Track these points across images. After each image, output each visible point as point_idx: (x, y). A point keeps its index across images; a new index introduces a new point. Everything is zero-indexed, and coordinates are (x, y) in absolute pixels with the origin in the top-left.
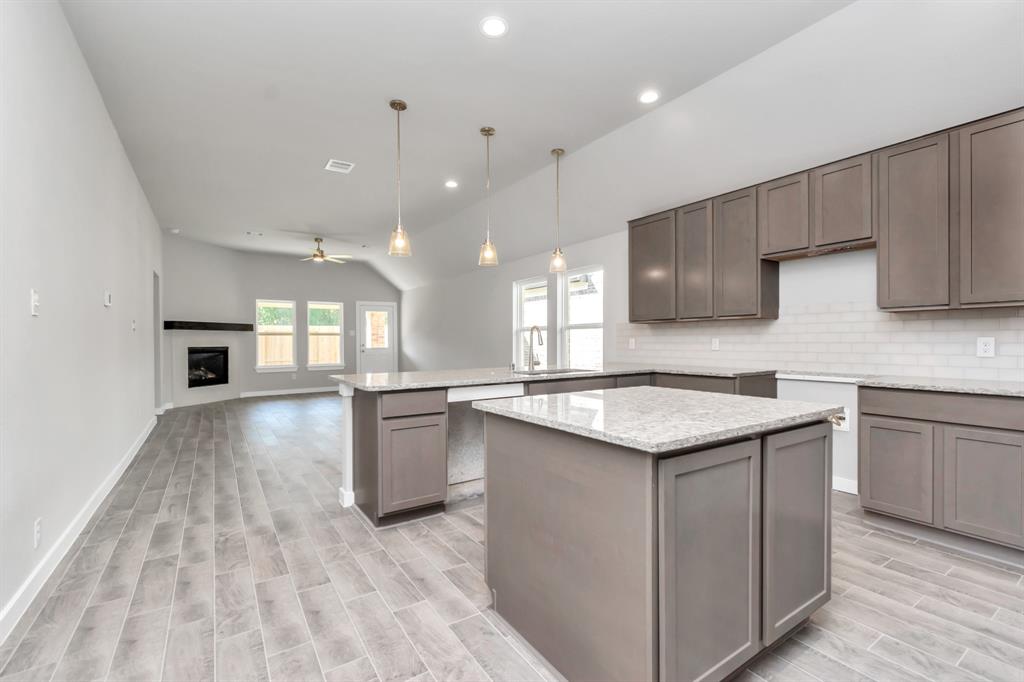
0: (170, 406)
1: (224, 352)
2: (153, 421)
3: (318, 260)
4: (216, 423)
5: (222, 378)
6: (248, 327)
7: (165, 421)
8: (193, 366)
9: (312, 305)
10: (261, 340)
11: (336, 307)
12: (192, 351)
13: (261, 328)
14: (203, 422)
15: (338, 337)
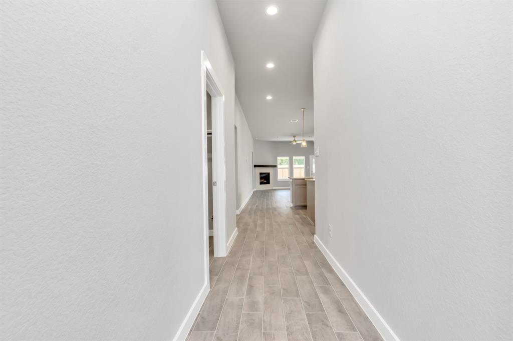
0: (255, 190)
1: (268, 174)
2: (252, 193)
3: (294, 143)
4: (266, 194)
5: (268, 182)
6: (275, 166)
7: (255, 192)
8: (261, 178)
9: (294, 158)
10: (279, 170)
11: (303, 158)
12: (261, 174)
13: (279, 166)
14: (263, 193)
15: (303, 169)
